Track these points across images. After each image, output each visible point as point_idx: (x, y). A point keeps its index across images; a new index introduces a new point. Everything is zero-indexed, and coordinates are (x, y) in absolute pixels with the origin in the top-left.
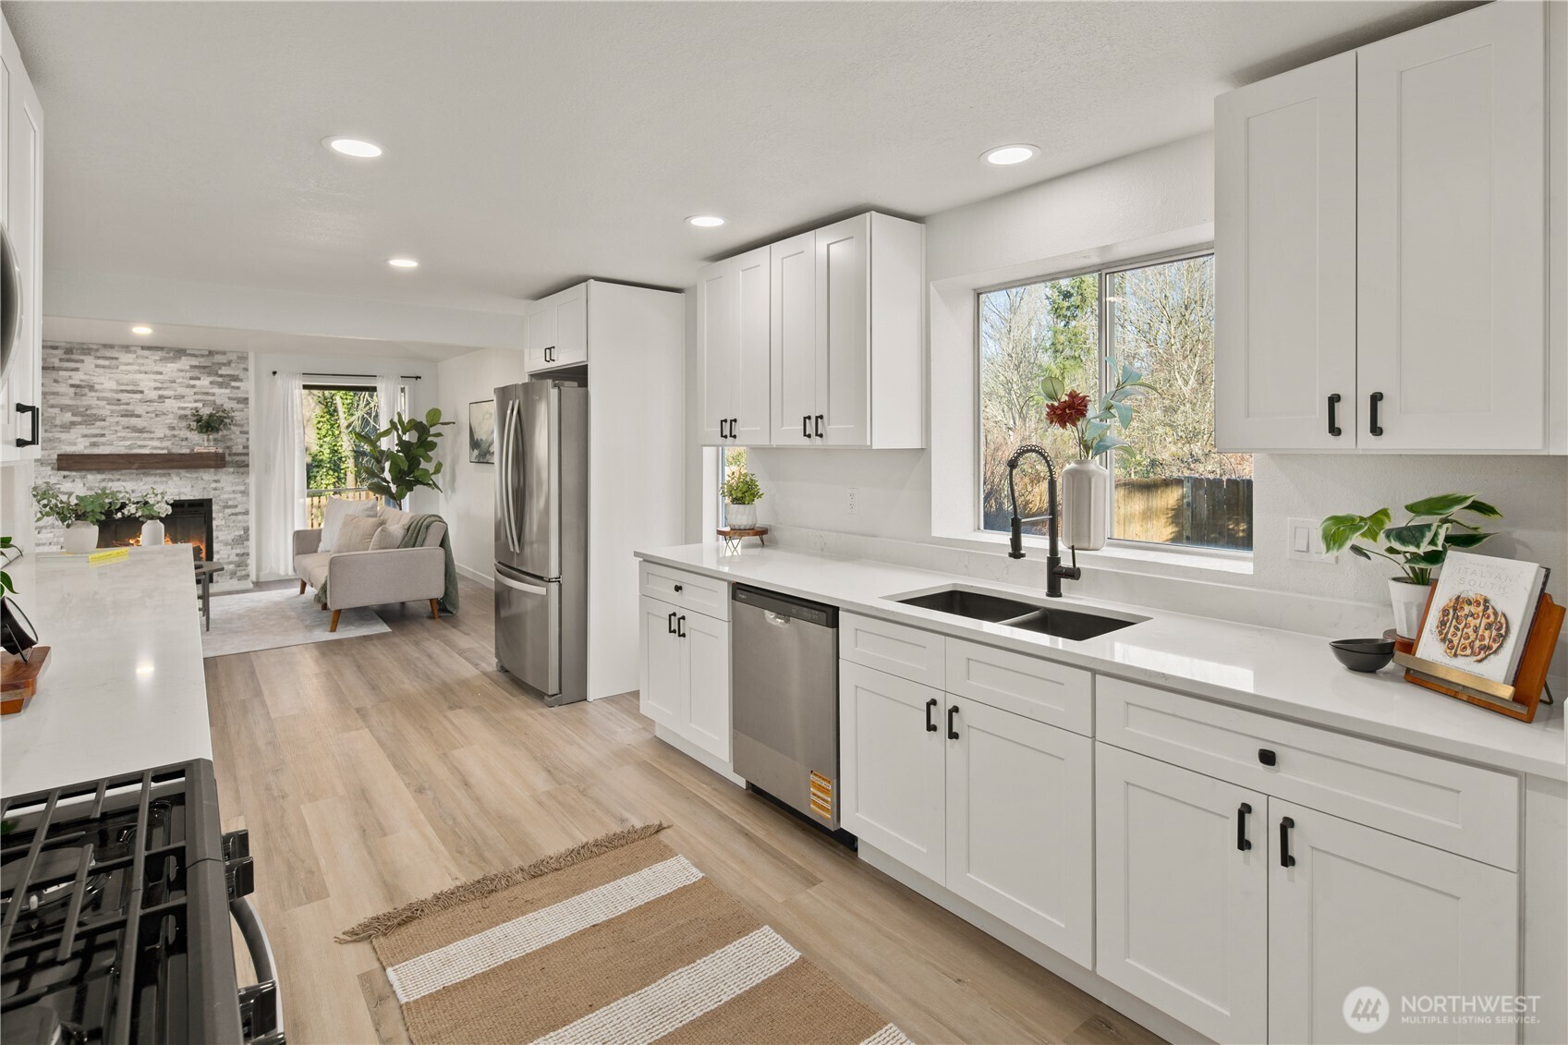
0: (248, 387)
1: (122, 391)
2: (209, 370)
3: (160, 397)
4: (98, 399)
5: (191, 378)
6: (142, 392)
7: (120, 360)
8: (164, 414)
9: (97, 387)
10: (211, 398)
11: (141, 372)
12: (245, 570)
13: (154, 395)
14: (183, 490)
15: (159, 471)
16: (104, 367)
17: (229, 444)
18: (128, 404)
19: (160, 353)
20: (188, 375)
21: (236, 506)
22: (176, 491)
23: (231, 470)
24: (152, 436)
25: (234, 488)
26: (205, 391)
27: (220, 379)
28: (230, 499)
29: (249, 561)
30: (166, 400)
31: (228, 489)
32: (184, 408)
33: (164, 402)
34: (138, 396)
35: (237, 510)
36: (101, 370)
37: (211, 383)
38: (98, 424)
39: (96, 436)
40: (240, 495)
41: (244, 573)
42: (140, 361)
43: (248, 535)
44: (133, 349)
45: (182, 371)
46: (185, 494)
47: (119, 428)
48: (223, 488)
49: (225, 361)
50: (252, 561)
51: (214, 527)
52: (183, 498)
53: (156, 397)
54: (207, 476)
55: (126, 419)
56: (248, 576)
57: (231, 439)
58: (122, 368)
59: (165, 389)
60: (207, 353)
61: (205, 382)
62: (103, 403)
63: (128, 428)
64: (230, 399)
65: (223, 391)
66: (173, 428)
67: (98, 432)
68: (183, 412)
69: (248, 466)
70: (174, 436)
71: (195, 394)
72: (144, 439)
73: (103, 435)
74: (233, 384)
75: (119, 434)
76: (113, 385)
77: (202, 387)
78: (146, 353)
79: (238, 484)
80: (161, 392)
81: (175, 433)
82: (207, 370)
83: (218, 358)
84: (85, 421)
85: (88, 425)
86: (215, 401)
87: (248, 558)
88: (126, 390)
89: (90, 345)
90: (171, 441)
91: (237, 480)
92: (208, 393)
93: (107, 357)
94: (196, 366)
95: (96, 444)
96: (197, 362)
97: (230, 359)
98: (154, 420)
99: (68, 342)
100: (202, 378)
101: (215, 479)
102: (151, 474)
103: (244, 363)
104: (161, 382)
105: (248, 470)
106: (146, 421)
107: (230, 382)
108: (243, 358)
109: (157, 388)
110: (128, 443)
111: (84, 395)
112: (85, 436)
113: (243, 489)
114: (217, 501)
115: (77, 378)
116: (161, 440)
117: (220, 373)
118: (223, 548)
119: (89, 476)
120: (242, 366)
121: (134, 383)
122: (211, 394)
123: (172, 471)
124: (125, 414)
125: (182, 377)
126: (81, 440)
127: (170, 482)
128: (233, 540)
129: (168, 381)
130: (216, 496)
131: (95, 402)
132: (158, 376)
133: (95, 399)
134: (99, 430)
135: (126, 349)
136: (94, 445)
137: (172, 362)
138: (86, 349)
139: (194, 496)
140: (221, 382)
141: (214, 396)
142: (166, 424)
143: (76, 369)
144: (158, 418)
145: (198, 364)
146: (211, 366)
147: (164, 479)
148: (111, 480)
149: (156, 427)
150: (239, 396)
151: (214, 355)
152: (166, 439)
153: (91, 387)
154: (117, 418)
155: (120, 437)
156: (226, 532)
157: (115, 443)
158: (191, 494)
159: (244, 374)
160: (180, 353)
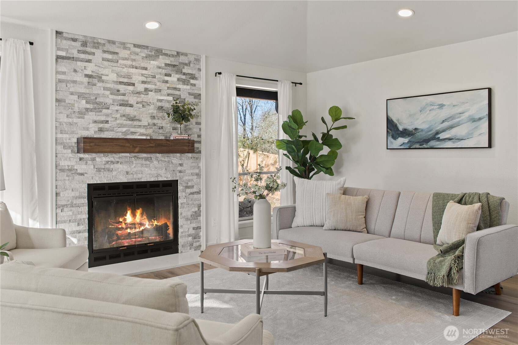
0: (201, 83)
1: (121, 83)
2: (176, 68)
3: (146, 90)
4: (105, 89)
5: (166, 75)
6: (133, 85)
7: (120, 55)
8: (148, 105)
9: (104, 78)
10: (177, 93)
11: (133, 67)
12: (199, 241)
13: (141, 87)
14: (160, 172)
16: (108, 60)
17: (190, 133)
18: (124, 95)
19: (146, 51)
20: (164, 71)
21: (192, 187)
22: (154, 172)
23: (190, 155)
24: (140, 123)
25: (192, 171)
26: (174, 86)
27: (184, 77)
28: (189, 180)
29: (201, 234)
30: (150, 93)
31: (189, 171)
32: (161, 101)
33: (148, 94)
34: (131, 88)
35: (195, 190)
36: (106, 63)
37: (178, 80)
38: (105, 111)
39: (102, 122)
40: (196, 177)
41: (198, 244)
42: (133, 57)
43: (200, 211)
44: (129, 45)
45: (160, 68)
46: (161, 176)
47: (118, 116)
48: (185, 170)
49: (187, 62)
50: (202, 234)
51: (179, 205)
52: (160, 179)
53: (143, 90)
54: (175, 158)
55: (123, 108)
56: (200, 246)
57: (190, 129)
58: (121, 62)
59: (149, 83)
60: (176, 54)
61: (174, 78)
62: (108, 93)
63: (124, 116)
64: (190, 94)
65: (185, 87)
66: (153, 117)
67: (103, 118)
68: (160, 104)
69: (200, 152)
70: (154, 125)
71: (168, 88)
72: (135, 127)
73: (107, 122)
74: (192, 81)
75: (118, 122)
76: (113, 77)
77: (173, 82)
78: (137, 50)
79: (194, 168)
80: (146, 86)
81: (155, 121)
82: (175, 68)
84: (95, 109)
85: (98, 112)
86: (180, 95)
87: (201, 231)
88: (123, 82)
89: (99, 41)
90: (152, 128)
91: (194, 164)
92: (176, 88)
93: (111, 52)
94: (169, 64)
95: (102, 129)
96: (169, 61)
97: (190, 60)
98: (141, 110)
99: (85, 36)
100: (172, 75)
101: (180, 163)
102: (140, 158)
103: (198, 64)
104: (146, 77)
105: (200, 156)
106: (136, 110)
107: (190, 80)
108: (198, 60)
109: (144, 82)
110: (124, 129)
111: (95, 85)
112: (95, 122)
113: (198, 172)
114: (181, 182)
115: (90, 69)
116: (146, 127)
117: (183, 72)
118: (185, 222)
119: (97, 159)
120: (197, 67)
121: (129, 76)
122: (178, 89)
123: (153, 155)
124: (122, 104)
125: (160, 73)
126: (92, 125)
127: (151, 165)
128: (191, 216)
129: (151, 76)
130: (180, 178)
131: (103, 92)
132: (144, 72)
133: (102, 89)
134: (105, 117)
135: (124, 45)
136: (101, 130)
137: (153, 60)
138: (97, 44)
139: (167, 178)
140: (184, 80)
141: (180, 91)
142: (149, 114)
143: (89, 61)
144: (144, 109)
145: (170, 63)
146: (177, 65)
147: (148, 162)
148: (112, 162)
149: (142, 116)
150: (195, 92)
151: (180, 56)
152: (149, 127)
153: (100, 78)
154: (117, 107)
155: (119, 124)
156: (187, 209)
157: (115, 129)
158: (165, 176)
159: (198, 74)
160: (158, 52)
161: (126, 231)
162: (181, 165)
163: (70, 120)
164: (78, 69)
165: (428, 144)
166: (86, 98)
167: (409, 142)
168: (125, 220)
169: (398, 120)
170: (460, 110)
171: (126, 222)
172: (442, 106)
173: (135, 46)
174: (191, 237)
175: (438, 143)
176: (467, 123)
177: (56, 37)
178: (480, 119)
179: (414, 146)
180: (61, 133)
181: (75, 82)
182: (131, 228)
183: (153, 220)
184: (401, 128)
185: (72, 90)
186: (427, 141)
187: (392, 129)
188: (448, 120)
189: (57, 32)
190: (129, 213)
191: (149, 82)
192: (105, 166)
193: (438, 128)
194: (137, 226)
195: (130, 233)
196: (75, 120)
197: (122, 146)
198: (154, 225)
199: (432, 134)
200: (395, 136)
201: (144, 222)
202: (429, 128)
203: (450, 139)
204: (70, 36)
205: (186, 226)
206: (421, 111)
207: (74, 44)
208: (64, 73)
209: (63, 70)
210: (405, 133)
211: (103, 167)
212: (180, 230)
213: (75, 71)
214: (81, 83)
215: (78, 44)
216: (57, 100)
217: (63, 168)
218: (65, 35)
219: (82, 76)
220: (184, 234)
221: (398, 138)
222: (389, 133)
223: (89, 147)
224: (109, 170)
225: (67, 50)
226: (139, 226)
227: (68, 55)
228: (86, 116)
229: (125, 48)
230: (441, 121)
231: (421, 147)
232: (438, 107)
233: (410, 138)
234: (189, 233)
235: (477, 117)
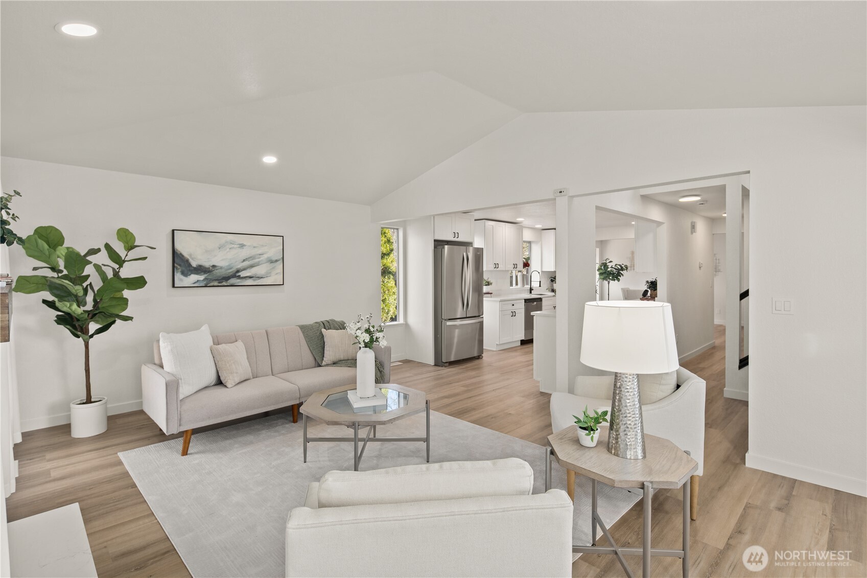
165: (229, 281)
167: (205, 279)
169: (190, 255)
170: (260, 252)
172: (243, 246)
175: (239, 280)
176: (266, 264)
178: (276, 261)
179: (212, 284)
184: (194, 264)
186: (227, 278)
187: (182, 264)
188: (249, 260)
193: (239, 267)
199: (231, 272)
200: (186, 272)
202: (229, 265)
203: (250, 277)
206: (219, 248)
210: (200, 270)
221: (190, 275)
222: (177, 269)
230: (242, 261)
231: (220, 284)
232: (238, 246)
233: (206, 275)
235: (274, 259)
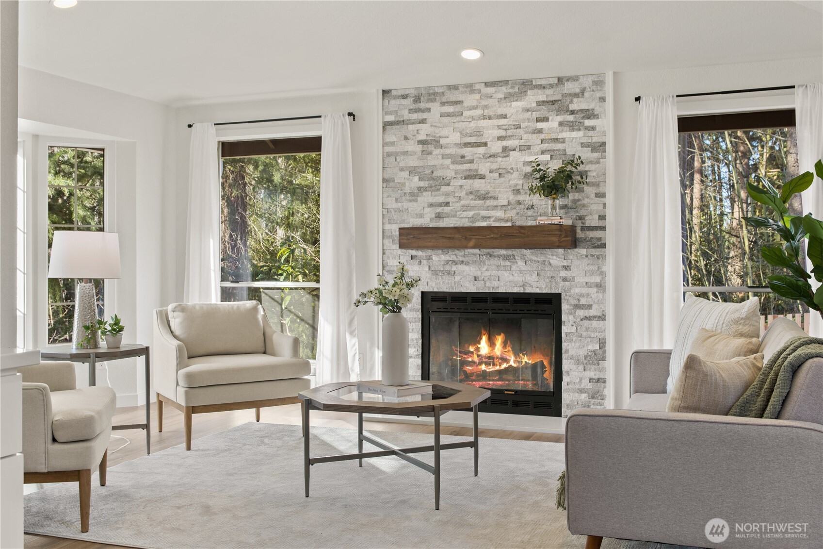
0: (605, 124)
1: (466, 145)
3: (505, 149)
4: (444, 157)
5: (539, 120)
6: (485, 144)
7: (465, 104)
8: (508, 172)
9: (442, 141)
10: (559, 146)
11: (484, 117)
12: (600, 404)
13: (496, 147)
14: (528, 278)
15: (503, 252)
16: (449, 115)
17: (582, 212)
18: (471, 162)
19: (504, 89)
20: (535, 115)
21: (590, 307)
22: (518, 279)
23: (583, 251)
24: (495, 203)
25: (587, 279)
26: (554, 136)
27: (571, 118)
28: (582, 295)
29: (606, 392)
30: (511, 153)
31: (581, 280)
32: (529, 164)
33: (508, 156)
34: (481, 150)
36: (446, 120)
37: (561, 124)
38: (444, 189)
39: (440, 205)
40: (595, 290)
42: (484, 103)
43: (605, 352)
44: (477, 87)
45: (528, 110)
46: (531, 286)
47: (463, 194)
48: (574, 278)
49: (578, 91)
50: (609, 392)
51: (563, 335)
52: (529, 290)
53: (500, 150)
54: (556, 258)
55: (470, 181)
57: (584, 206)
58: (467, 113)
60: (556, 81)
61: (553, 123)
62: (448, 162)
63: (471, 193)
64: (583, 145)
65: (575, 134)
66: (517, 192)
67: (442, 199)
68: (527, 169)
69: (603, 246)
70: (519, 203)
71: (542, 141)
72: (488, 208)
73: (447, 204)
74: (588, 123)
75: (463, 202)
76: (456, 138)
77: (551, 130)
78: (491, 90)
79: (592, 273)
80: (505, 143)
82: (556, 106)
83: (570, 87)
84: (431, 187)
85: (434, 191)
86: (565, 150)
87: (605, 387)
88: (470, 144)
89: (437, 90)
90: (515, 208)
91: (591, 267)
92: (557, 139)
93: (452, 102)
94: (543, 102)
95: (441, 215)
96: (545, 96)
97: (583, 86)
98: (497, 181)
99: (417, 88)
100: (550, 118)
101: (565, 264)
102: (495, 256)
103: (601, 90)
104: (506, 130)
105: (605, 252)
106: (489, 183)
107: (583, 121)
108: (599, 83)
109: (500, 138)
110: (471, 213)
111: (430, 153)
112: (431, 205)
113: (599, 281)
114: (567, 298)
115: (424, 132)
116: (505, 208)
117: (571, 109)
118: (574, 367)
119: (434, 258)
120: (598, 95)
121: (478, 133)
122: (561, 140)
123: (516, 252)
124: (469, 176)
125: (528, 119)
126: (427, 210)
127: (514, 267)
128: (586, 357)
129: (513, 127)
130: (564, 290)
131: (441, 161)
132: (503, 122)
133: (440, 157)
134: (444, 197)
135: (470, 88)
136: (439, 216)
137: (517, 100)
138: (432, 96)
139: (541, 288)
140: (572, 122)
141: (564, 142)
142: (510, 187)
143: (423, 121)
144: (502, 179)
145: (546, 100)
146: (560, 101)
147: (508, 263)
148: (455, 262)
149: (500, 192)
150: (594, 141)
151: (564, 84)
152: (509, 207)
153: (437, 143)
154: (461, 180)
155: (463, 206)
156: (578, 344)
157: (458, 213)
158: (537, 286)
159: (600, 107)
160: (526, 85)
161: (480, 367)
162: (566, 268)
163: (400, 205)
164: (409, 136)
166: (420, 172)
168: (478, 349)
171: (479, 353)
173: (487, 84)
174: (586, 395)
177: (383, 99)
180: (389, 223)
181: (405, 153)
182: (487, 364)
183: (521, 355)
185: (402, 164)
189: (384, 92)
190: (484, 339)
191: (509, 137)
192: (444, 268)
194: (496, 361)
195: (485, 371)
196: (406, 205)
197: (450, 238)
198: (524, 363)
201: (506, 356)
204: (400, 93)
205: (576, 373)
207: (404, 102)
208: (393, 144)
209: (391, 140)
211: (442, 269)
212: (565, 379)
213: (406, 138)
214: (414, 153)
215: (408, 102)
216: (385, 180)
217: (392, 269)
218: (394, 93)
219: (414, 143)
220: (570, 387)
223: (405, 241)
224: (449, 273)
225: (396, 113)
226: (500, 361)
227: (397, 119)
228: (419, 198)
229: (472, 92)
234: (582, 386)
